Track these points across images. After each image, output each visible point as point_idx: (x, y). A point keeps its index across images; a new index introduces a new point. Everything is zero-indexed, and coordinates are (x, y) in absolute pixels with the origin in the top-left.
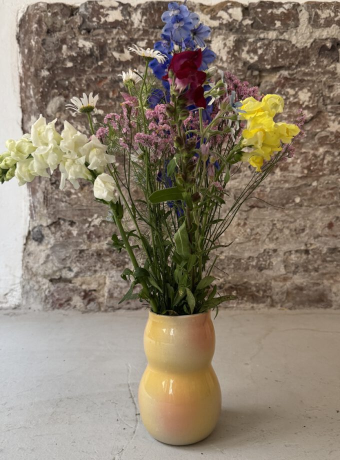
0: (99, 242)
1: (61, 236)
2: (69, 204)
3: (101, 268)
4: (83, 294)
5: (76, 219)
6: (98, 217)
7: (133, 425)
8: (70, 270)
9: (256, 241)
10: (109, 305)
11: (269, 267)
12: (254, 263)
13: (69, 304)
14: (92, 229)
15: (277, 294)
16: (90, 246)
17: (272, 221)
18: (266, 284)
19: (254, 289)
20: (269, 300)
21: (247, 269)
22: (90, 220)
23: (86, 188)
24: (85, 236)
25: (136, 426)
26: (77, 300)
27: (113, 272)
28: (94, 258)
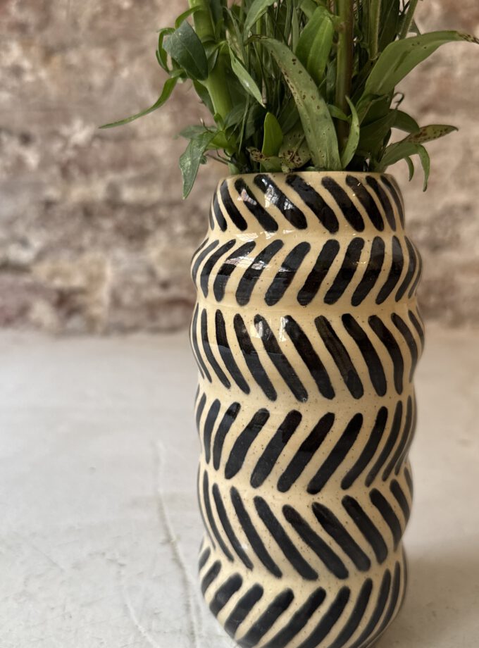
0: (88, 182)
1: (5, 169)
3: (94, 242)
4: (55, 297)
6: (84, 126)
8: (24, 243)
10: (113, 320)
13: (26, 320)
14: (70, 153)
15: (466, 300)
16: (65, 194)
22: (65, 130)
23: (56, 60)
24: (55, 170)
27: (120, 253)
28: (78, 220)
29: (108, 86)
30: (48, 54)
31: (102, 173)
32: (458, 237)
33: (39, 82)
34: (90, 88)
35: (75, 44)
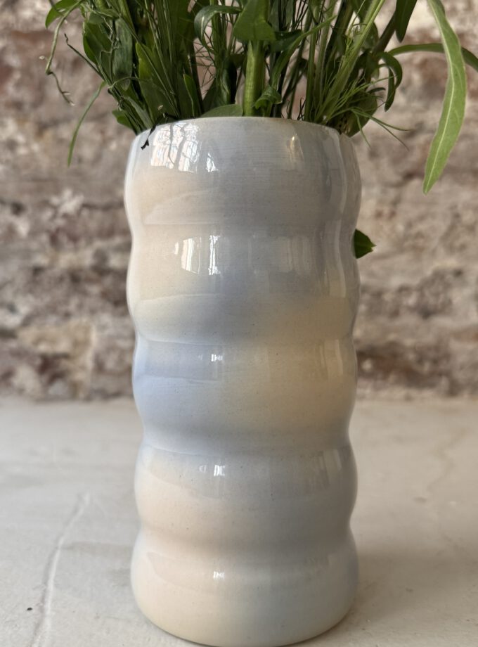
0: (76, 249)
2: (15, 167)
3: (80, 306)
4: (38, 362)
5: (25, 199)
6: (73, 196)
8: (12, 309)
9: (418, 251)
10: (96, 386)
11: (445, 308)
12: (412, 300)
13: (9, 385)
14: (60, 222)
15: (462, 368)
16: (54, 261)
17: (453, 207)
18: (437, 348)
19: (411, 357)
20: (444, 382)
21: (395, 314)
22: (55, 200)
23: (49, 134)
24: (45, 238)
26: (26, 376)
27: (106, 318)
28: (65, 286)
29: (98, 158)
30: (41, 128)
31: (90, 241)
32: (450, 302)
33: (32, 155)
34: (80, 160)
35: (67, 120)
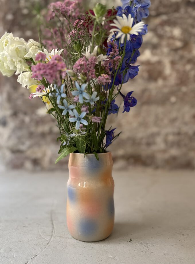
5: (28, 110)
7: (48, 238)
16: (36, 129)
25: (50, 240)
26: (28, 165)
